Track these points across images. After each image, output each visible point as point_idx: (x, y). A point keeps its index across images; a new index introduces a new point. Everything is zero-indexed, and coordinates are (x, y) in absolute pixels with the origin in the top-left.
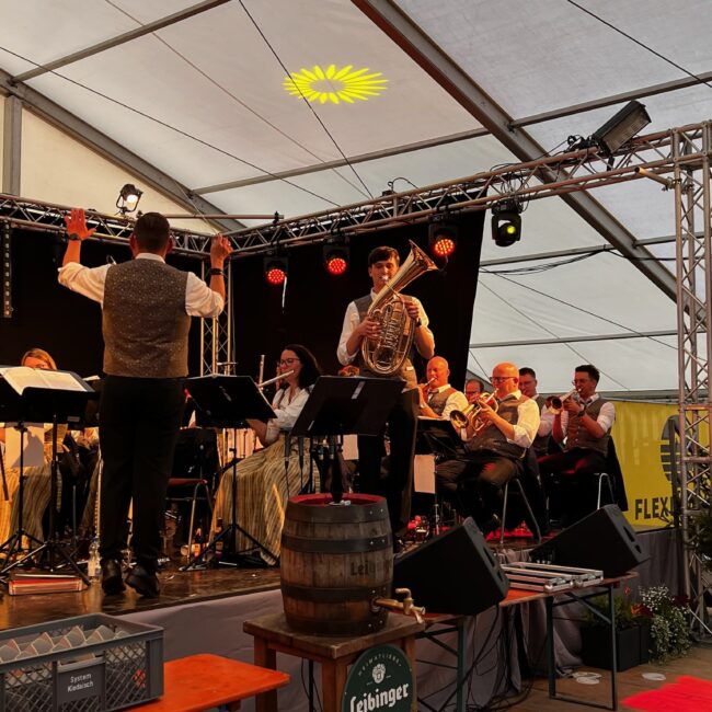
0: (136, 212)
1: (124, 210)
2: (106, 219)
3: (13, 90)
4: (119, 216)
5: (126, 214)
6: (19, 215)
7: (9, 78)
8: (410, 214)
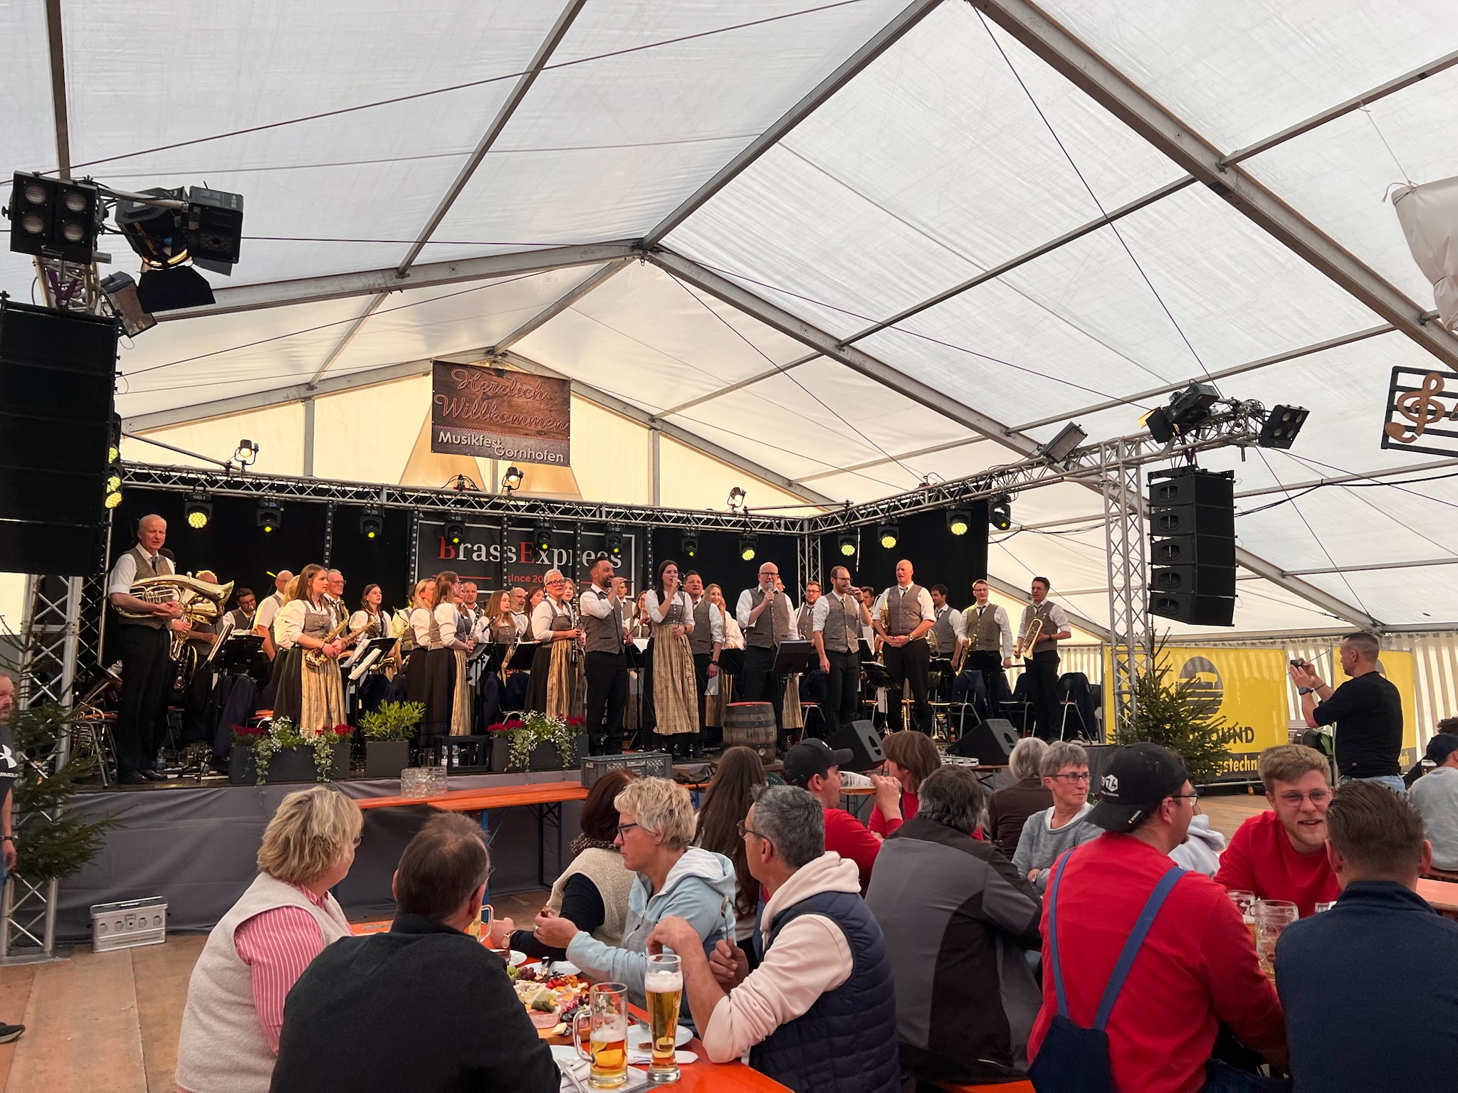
0: (742, 507)
1: (734, 506)
2: (720, 514)
3: (653, 425)
4: (730, 511)
5: (735, 509)
6: (657, 519)
7: (650, 417)
8: (941, 501)
